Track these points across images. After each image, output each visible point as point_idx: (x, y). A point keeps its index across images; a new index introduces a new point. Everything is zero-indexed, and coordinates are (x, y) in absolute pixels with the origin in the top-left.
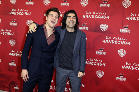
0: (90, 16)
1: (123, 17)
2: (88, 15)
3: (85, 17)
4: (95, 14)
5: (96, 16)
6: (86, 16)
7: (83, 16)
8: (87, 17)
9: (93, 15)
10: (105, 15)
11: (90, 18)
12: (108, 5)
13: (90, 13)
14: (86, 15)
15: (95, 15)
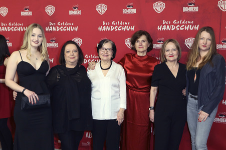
0: (168, 26)
1: (220, 25)
2: (165, 26)
3: (160, 28)
4: (176, 23)
5: (179, 26)
6: (162, 27)
7: (158, 28)
8: (165, 29)
9: (173, 26)
10: (192, 25)
11: (169, 29)
12: (196, 9)
13: (168, 23)
14: (163, 25)
15: (176, 25)
